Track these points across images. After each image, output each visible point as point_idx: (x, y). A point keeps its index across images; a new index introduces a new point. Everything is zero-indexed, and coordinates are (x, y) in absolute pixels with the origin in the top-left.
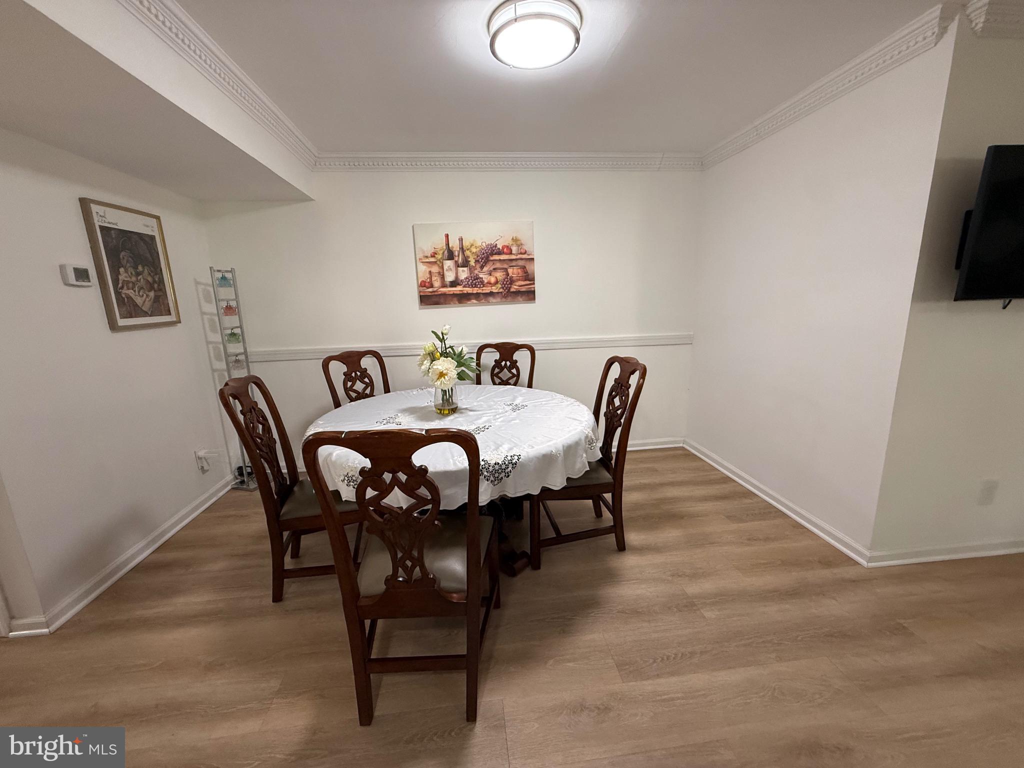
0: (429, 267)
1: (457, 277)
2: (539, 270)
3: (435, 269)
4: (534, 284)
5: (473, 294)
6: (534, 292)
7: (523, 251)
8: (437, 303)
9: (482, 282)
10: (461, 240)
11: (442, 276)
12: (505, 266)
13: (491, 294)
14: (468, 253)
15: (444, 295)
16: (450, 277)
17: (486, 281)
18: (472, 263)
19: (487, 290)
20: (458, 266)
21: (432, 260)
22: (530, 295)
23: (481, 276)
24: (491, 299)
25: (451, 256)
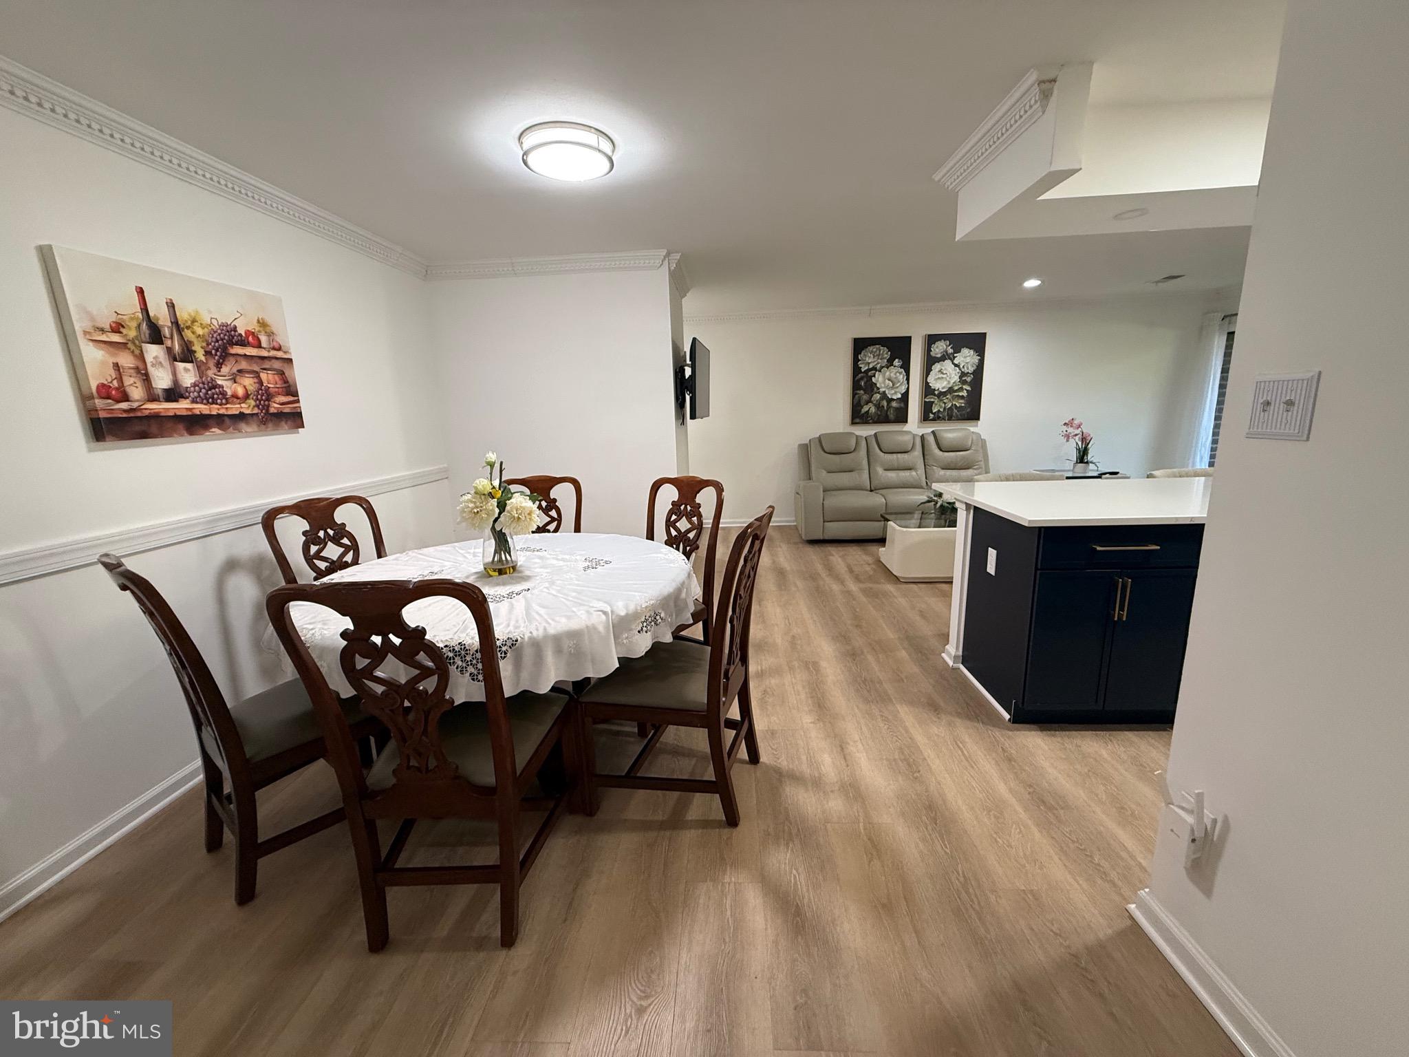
0: (113, 355)
1: (176, 382)
2: (301, 376)
3: (126, 360)
4: (298, 401)
5: (210, 416)
6: (299, 415)
7: (277, 346)
8: (144, 435)
9: (224, 394)
10: (171, 306)
11: (146, 379)
12: (256, 368)
13: (241, 417)
14: (188, 334)
15: (156, 417)
16: (162, 380)
17: (229, 393)
18: (200, 355)
19: (234, 409)
20: (174, 358)
21: (116, 338)
22: (295, 419)
23: (219, 382)
24: (243, 426)
25: (156, 336)
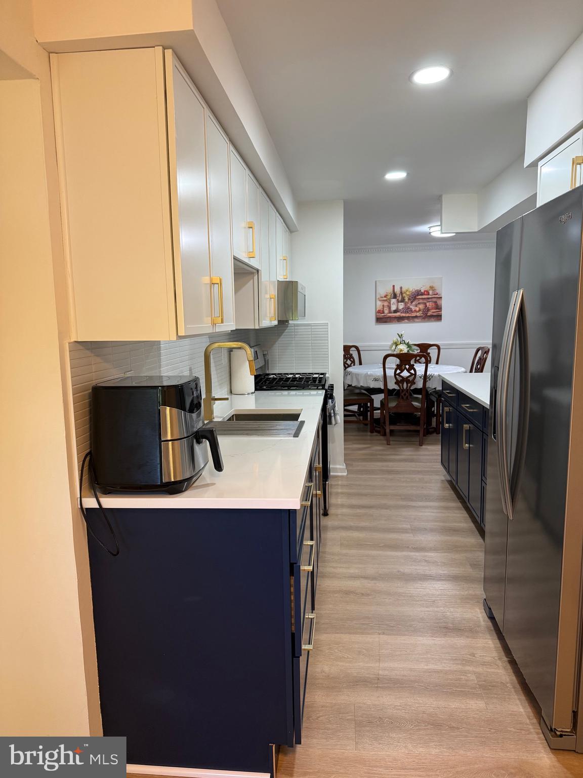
0: (383, 303)
1: (397, 308)
2: (444, 303)
3: (386, 304)
4: (441, 311)
5: (405, 317)
6: (441, 316)
7: (435, 293)
8: (386, 322)
9: (411, 310)
10: (401, 288)
11: (389, 307)
12: (425, 302)
13: (416, 317)
14: (404, 295)
15: (390, 317)
16: (394, 308)
17: (413, 310)
18: (407, 300)
19: (414, 314)
20: (398, 301)
21: (385, 299)
22: (438, 317)
23: (411, 307)
24: (416, 320)
25: (395, 296)
